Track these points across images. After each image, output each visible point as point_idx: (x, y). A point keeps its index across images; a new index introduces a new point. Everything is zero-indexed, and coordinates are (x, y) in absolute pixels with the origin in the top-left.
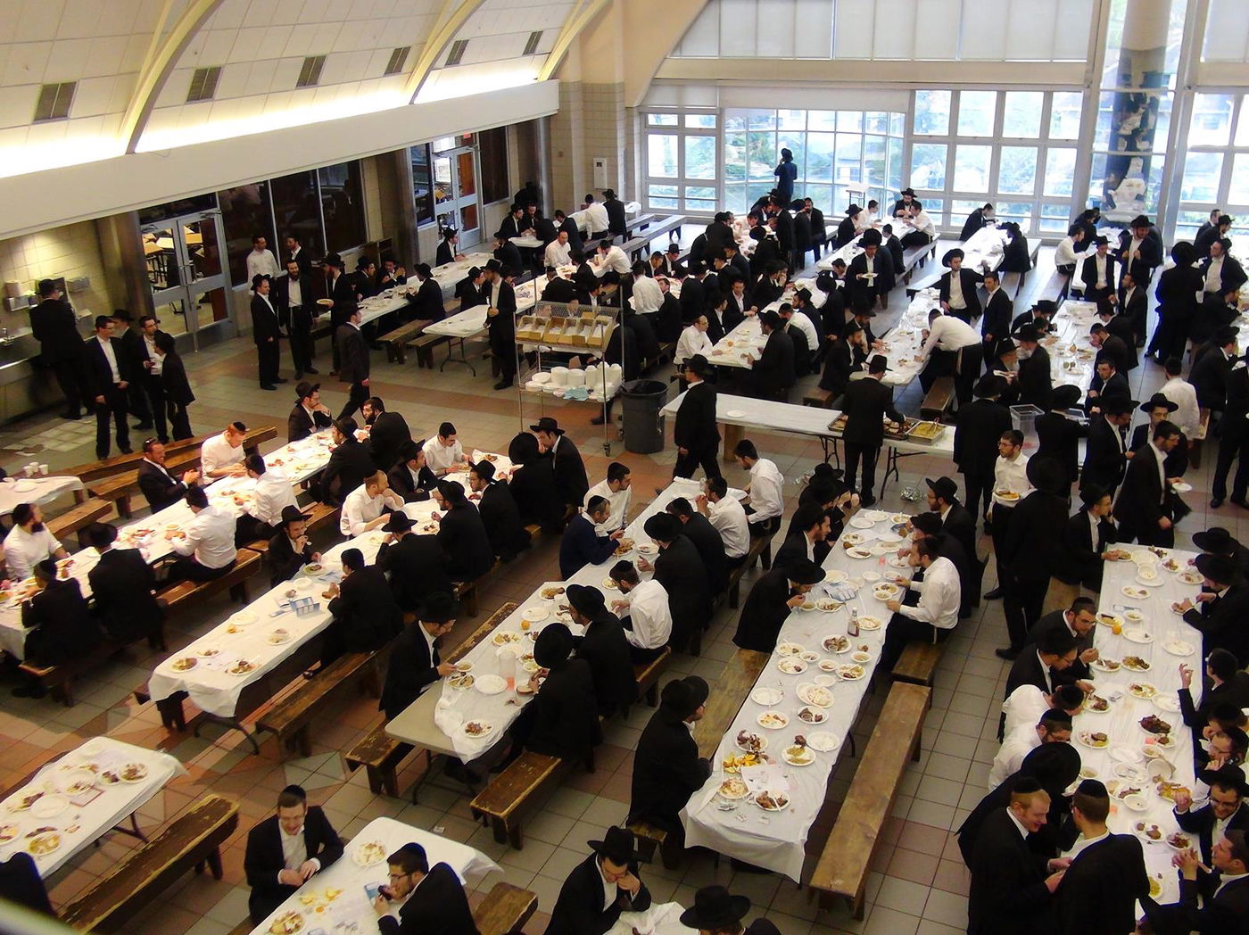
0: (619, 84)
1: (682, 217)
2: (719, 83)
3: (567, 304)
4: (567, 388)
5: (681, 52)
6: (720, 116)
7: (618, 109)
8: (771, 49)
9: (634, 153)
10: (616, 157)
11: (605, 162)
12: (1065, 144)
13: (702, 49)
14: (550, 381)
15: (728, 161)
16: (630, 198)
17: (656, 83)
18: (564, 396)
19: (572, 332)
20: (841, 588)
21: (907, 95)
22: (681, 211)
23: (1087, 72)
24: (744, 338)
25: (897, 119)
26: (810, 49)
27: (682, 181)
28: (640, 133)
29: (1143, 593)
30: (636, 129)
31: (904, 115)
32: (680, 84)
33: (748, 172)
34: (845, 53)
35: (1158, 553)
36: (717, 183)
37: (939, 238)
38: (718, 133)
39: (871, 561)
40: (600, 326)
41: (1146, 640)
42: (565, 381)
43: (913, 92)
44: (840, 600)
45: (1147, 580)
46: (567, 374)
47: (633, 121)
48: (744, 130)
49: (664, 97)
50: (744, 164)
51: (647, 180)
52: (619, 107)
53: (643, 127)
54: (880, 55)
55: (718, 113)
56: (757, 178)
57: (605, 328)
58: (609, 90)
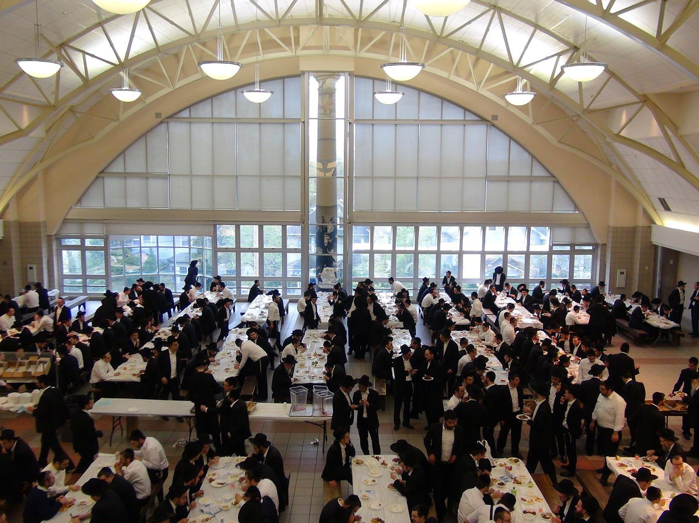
0: (43, 222)
1: (86, 296)
2: (105, 221)
3: (16, 352)
4: (19, 405)
5: (81, 205)
6: (106, 239)
7: (42, 236)
8: (134, 203)
9: (53, 262)
10: (42, 263)
11: (35, 267)
12: (294, 251)
13: (93, 203)
14: (6, 402)
15: (112, 264)
16: (52, 287)
17: (66, 221)
18: (17, 411)
19: (22, 369)
20: (211, 507)
21: (212, 228)
22: (85, 293)
23: (301, 215)
24: (133, 364)
25: (208, 239)
26: (157, 203)
27: (84, 276)
28: (57, 250)
29: (374, 481)
30: (54, 248)
31: (211, 238)
32: (81, 222)
33: (125, 270)
34: (176, 206)
35: (377, 458)
36: (107, 277)
37: (236, 301)
38: (106, 248)
39: (227, 487)
40: (42, 364)
41: (380, 508)
42: (18, 401)
43: (215, 226)
44: (211, 514)
45: (375, 474)
46: (19, 397)
47: (52, 243)
48: (121, 247)
49: (72, 229)
50: (122, 266)
51: (63, 277)
52: (43, 235)
53: (59, 246)
54: (196, 206)
55: (105, 237)
56: (130, 273)
57: (45, 365)
58: (37, 226)
